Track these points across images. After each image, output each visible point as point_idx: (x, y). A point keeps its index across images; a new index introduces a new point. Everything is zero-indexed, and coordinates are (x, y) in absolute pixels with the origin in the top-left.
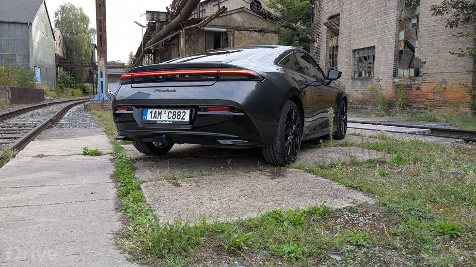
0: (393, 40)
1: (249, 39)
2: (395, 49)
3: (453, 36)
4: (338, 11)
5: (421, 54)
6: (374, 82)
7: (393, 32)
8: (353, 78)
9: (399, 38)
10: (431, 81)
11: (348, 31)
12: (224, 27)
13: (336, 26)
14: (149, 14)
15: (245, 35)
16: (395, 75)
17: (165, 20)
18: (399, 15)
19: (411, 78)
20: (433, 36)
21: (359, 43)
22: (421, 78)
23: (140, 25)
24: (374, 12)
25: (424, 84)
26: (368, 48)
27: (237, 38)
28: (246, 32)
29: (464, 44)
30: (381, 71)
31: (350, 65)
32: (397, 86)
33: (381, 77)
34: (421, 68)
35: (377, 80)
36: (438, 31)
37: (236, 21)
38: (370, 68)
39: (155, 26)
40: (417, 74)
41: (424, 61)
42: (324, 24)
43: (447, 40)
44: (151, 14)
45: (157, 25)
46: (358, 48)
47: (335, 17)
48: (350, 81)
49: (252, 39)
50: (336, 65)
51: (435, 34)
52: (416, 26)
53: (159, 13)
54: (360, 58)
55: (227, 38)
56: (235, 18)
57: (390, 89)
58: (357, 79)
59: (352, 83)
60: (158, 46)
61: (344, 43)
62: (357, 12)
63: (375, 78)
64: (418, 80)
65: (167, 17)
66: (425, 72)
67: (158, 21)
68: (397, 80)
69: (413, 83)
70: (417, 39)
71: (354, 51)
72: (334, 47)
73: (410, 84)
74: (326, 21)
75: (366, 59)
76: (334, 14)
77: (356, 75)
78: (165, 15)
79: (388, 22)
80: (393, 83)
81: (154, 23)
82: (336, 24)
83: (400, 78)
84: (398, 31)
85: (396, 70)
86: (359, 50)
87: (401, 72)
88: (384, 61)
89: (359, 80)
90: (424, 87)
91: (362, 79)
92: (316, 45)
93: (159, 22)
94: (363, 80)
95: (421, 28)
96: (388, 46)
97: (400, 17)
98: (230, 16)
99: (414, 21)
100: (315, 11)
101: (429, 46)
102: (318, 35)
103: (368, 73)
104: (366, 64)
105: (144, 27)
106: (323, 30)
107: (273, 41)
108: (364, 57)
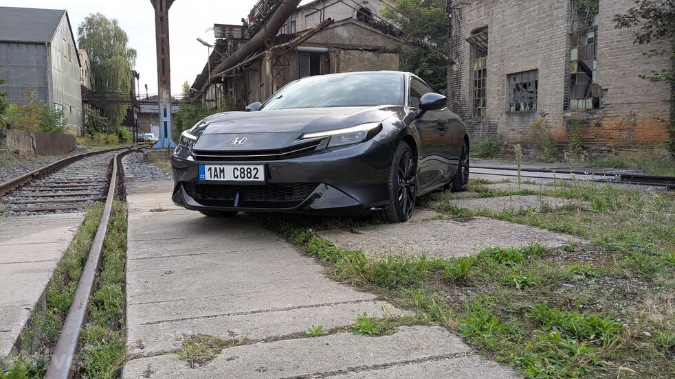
0: (562, 62)
1: (360, 61)
2: (566, 73)
3: (644, 54)
4: (485, 23)
5: (602, 79)
6: (539, 117)
7: (562, 50)
8: (508, 113)
9: (570, 57)
10: (615, 115)
11: (499, 50)
12: (324, 45)
13: (483, 43)
14: (219, 28)
15: (354, 56)
16: (566, 107)
17: (240, 36)
18: (570, 28)
19: (588, 110)
20: (616, 55)
21: (515, 65)
22: (601, 111)
23: (205, 44)
24: (536, 23)
25: (606, 119)
26: (528, 71)
27: (344, 60)
28: (356, 51)
29: (659, 65)
30: (547, 103)
31: (503, 95)
32: (569, 122)
33: (546, 110)
34: (602, 97)
35: (541, 114)
36: (623, 48)
37: (340, 37)
38: (531, 98)
39: (227, 46)
40: (596, 105)
41: (605, 88)
42: (466, 40)
43: (636, 59)
44: (221, 29)
45: (230, 43)
46: (515, 72)
47: (481, 31)
48: (505, 116)
49: (364, 62)
50: (484, 95)
51: (619, 51)
52: (593, 41)
53: (231, 27)
54: (517, 85)
55: (329, 61)
56: (339, 33)
57: (560, 126)
58: (513, 113)
59: (507, 119)
60: (230, 72)
61: (495, 65)
62: (512, 23)
63: (538, 111)
64: (598, 114)
65: (243, 32)
66: (607, 102)
67: (231, 37)
68: (569, 114)
69: (591, 117)
70: (595, 59)
71: (509, 76)
72: (480, 71)
73: (587, 119)
74: (468, 35)
75: (525, 86)
76: (479, 26)
77: (512, 108)
78: (240, 30)
79: (555, 37)
80: (564, 118)
81: (225, 41)
82: (483, 40)
83: (573, 111)
84: (569, 49)
85: (567, 101)
86: (516, 74)
87: (574, 103)
88: (551, 90)
89: (516, 114)
90: (606, 123)
91: (521, 113)
92: (455, 68)
93: (230, 39)
94: (522, 115)
95: (600, 44)
96: (556, 68)
97: (572, 29)
98: (332, 30)
99: (591, 35)
100: (453, 23)
101: (612, 69)
102: (458, 55)
103: (529, 105)
104: (526, 94)
105: (211, 46)
106: (465, 48)
107: (392, 63)
108: (523, 84)
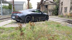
9: (71, 5)
12: (47, 4)
16: (70, 12)
18: (71, 2)
27: (49, 6)
50: (62, 10)
53: (39, 3)
58: (65, 12)
92: (60, 7)
107: (55, 6)
108: (66, 8)
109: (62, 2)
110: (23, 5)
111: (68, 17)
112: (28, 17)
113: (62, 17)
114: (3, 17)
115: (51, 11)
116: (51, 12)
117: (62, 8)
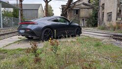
2: (117, 13)
11: (106, 8)
12: (79, 8)
18: (118, 3)
27: (81, 11)
53: (64, 5)
56: (82, 6)
59: (107, 22)
63: (112, 20)
69: (120, 22)
71: (107, 13)
74: (101, 5)
79: (115, 5)
80: (116, 22)
81: (63, 8)
84: (117, 8)
87: (118, 19)
92: (99, 12)
102: (100, 9)
107: (91, 11)
108: (110, 15)
109: (104, 4)
110: (37, 10)
111: (114, 29)
112: (46, 31)
113: (103, 29)
114: (3, 30)
115: (85, 19)
116: (85, 22)
117: (103, 15)
